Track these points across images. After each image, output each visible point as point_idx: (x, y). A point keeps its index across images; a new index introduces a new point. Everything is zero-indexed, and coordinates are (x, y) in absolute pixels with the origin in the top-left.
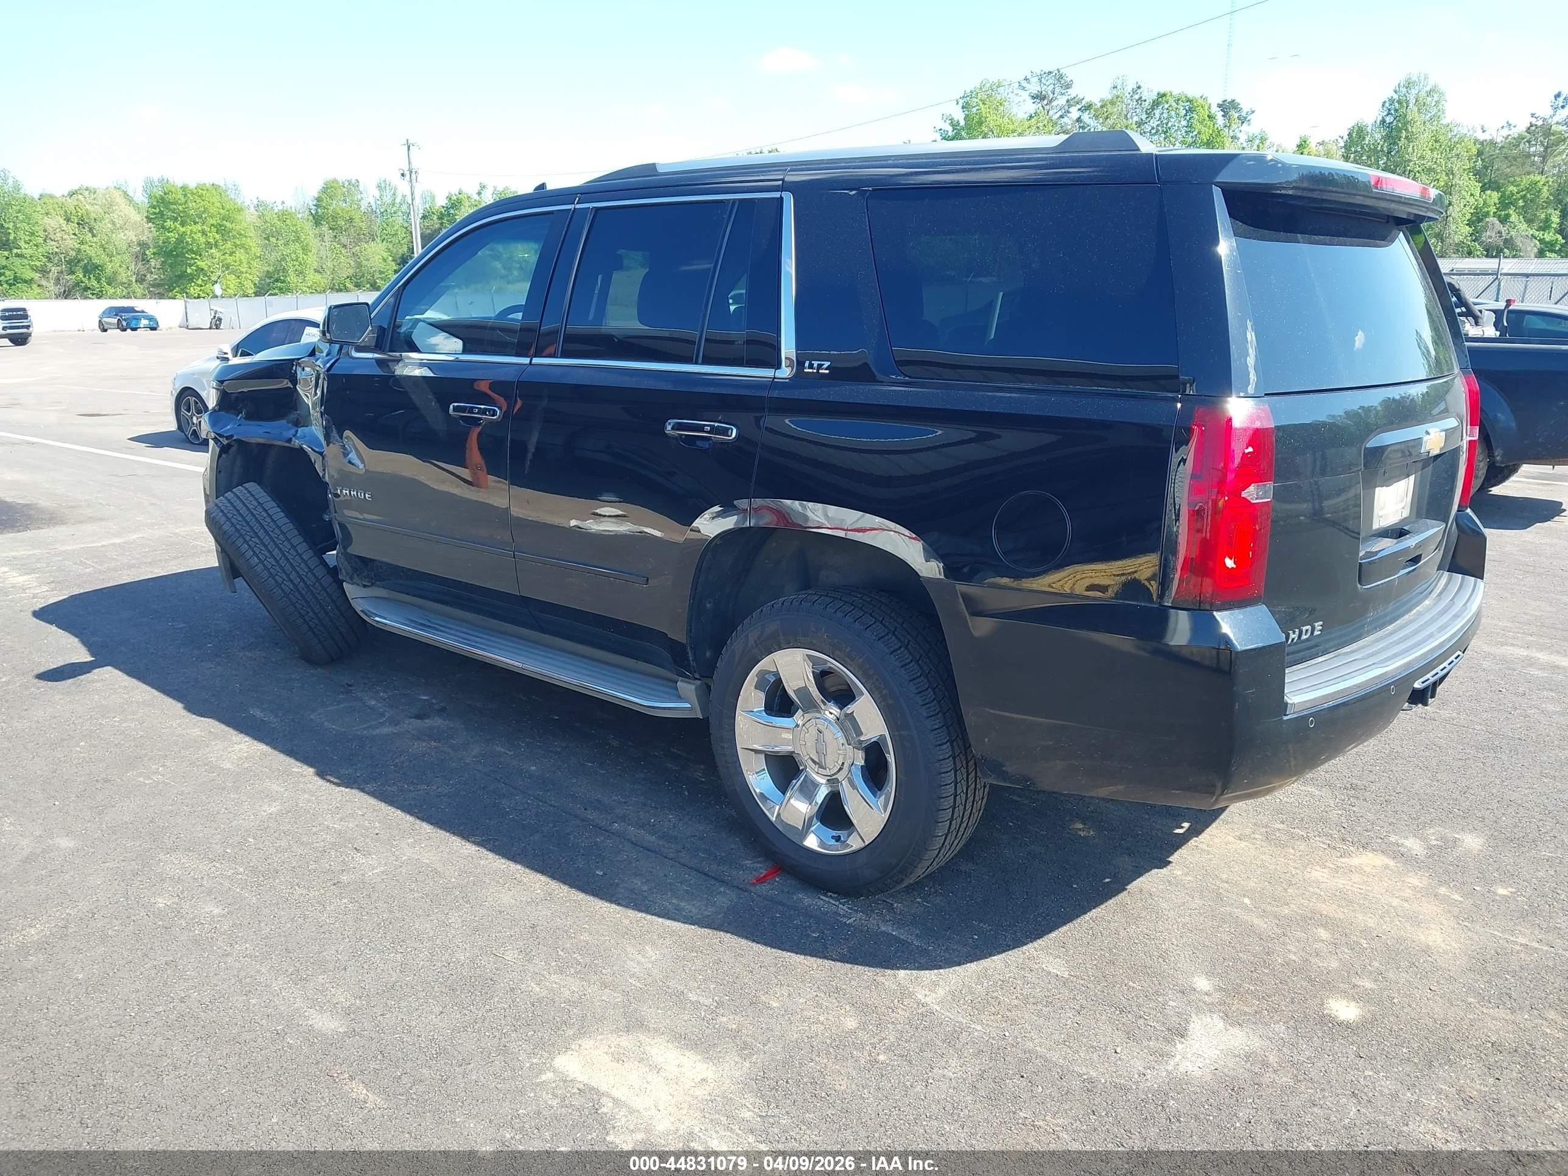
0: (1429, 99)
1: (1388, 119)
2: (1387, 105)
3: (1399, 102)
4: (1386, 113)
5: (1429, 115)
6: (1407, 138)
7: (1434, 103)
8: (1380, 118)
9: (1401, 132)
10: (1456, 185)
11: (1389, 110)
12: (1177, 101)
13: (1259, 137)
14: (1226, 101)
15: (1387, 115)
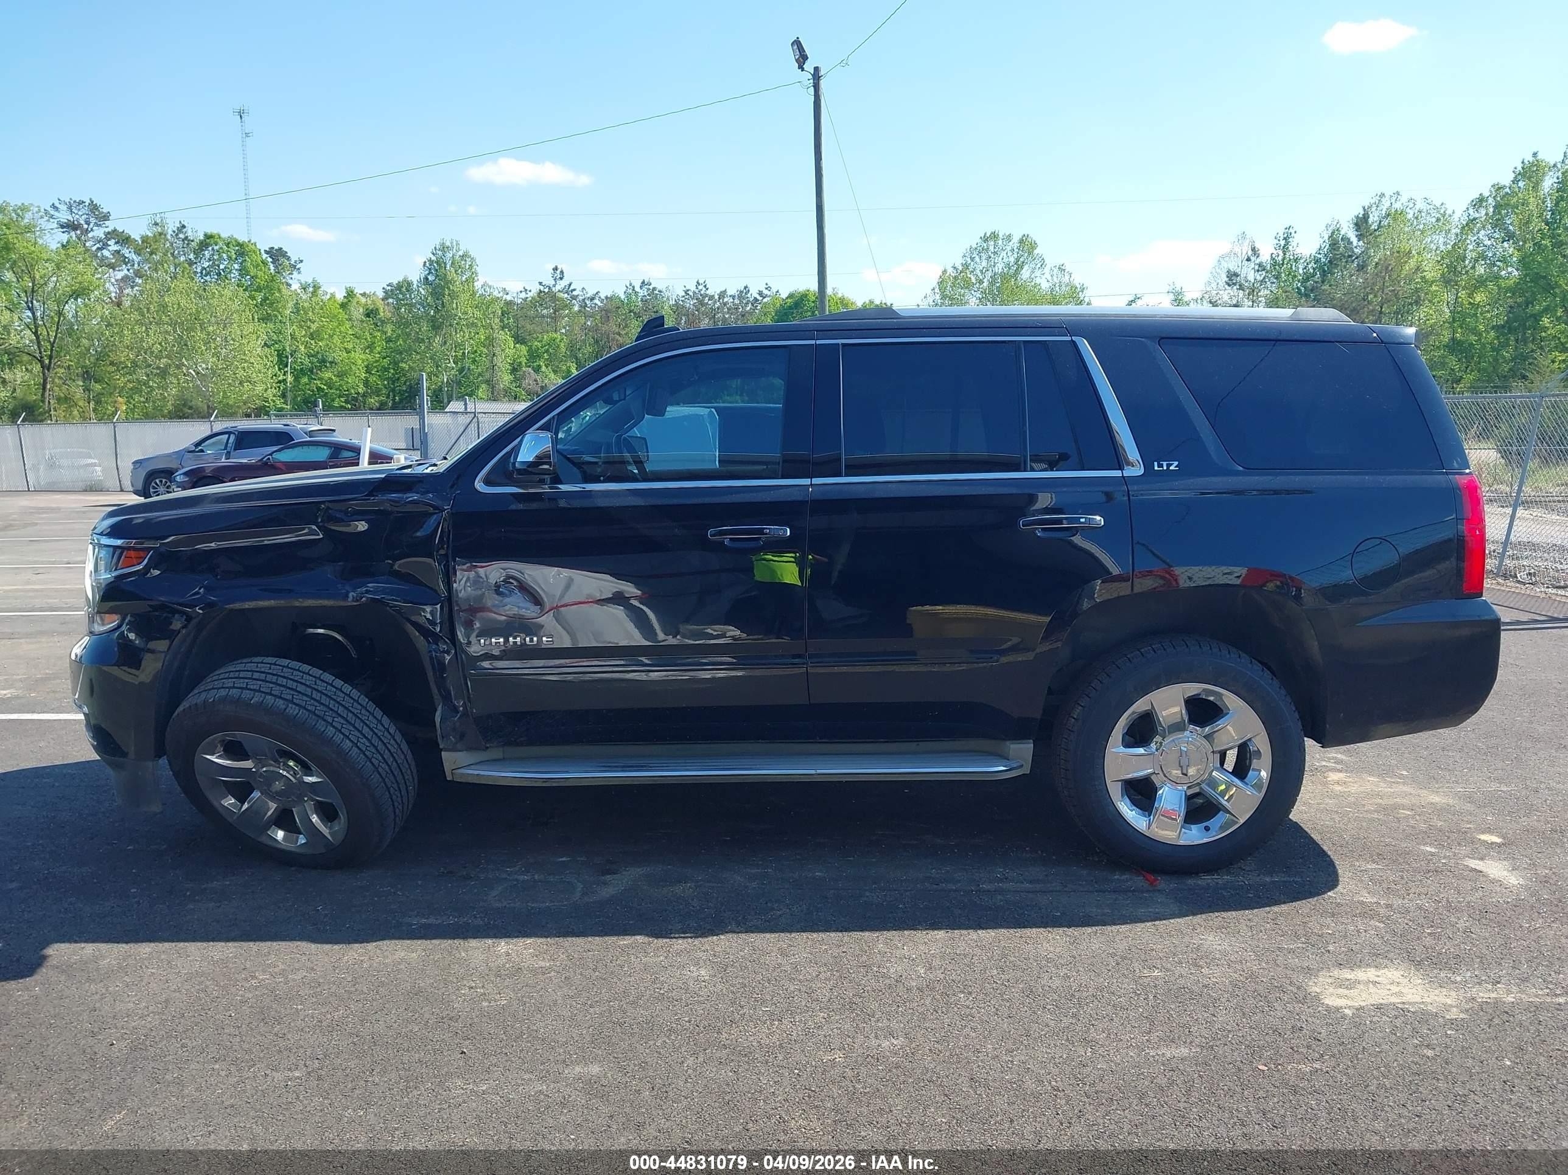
0: (463, 262)
1: (431, 278)
2: (427, 265)
3: (437, 262)
4: (427, 272)
5: (465, 277)
6: (449, 294)
7: (467, 267)
8: (423, 276)
9: (444, 290)
10: (496, 338)
11: (430, 269)
12: (228, 245)
13: (312, 285)
14: (273, 248)
15: (429, 274)
